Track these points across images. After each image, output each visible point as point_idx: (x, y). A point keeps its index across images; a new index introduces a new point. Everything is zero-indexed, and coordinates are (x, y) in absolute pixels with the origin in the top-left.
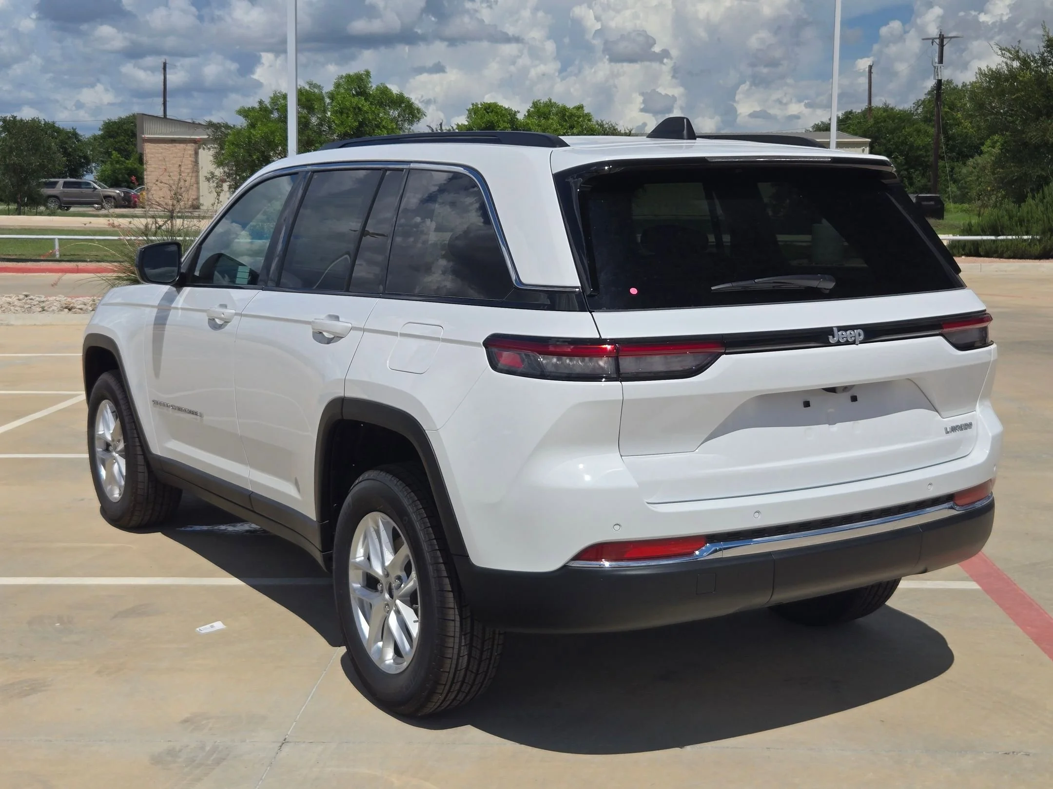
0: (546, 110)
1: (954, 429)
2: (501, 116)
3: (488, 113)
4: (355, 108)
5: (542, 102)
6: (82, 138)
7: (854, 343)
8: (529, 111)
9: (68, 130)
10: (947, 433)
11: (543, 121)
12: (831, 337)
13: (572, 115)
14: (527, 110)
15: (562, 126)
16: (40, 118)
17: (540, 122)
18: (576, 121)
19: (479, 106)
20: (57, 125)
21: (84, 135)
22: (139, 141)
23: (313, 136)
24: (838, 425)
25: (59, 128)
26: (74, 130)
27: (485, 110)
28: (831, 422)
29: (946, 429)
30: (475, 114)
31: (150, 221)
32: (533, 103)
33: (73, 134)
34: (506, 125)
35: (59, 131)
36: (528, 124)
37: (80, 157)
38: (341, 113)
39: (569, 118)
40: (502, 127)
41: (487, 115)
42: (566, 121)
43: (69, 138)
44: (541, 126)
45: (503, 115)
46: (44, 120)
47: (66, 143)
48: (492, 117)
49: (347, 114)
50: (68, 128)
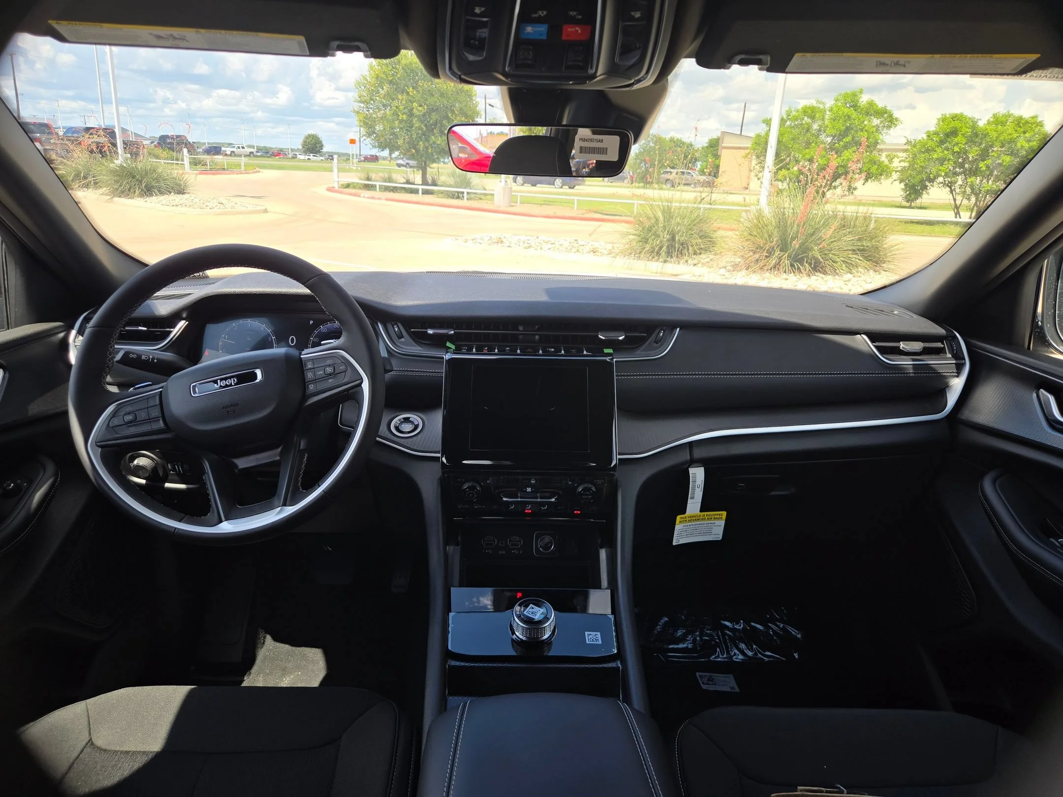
0: (1004, 119)
2: (965, 123)
3: (954, 121)
4: (845, 117)
5: (1001, 113)
6: (695, 148)
8: (988, 120)
11: (1000, 127)
13: (1027, 122)
14: (987, 120)
15: (1016, 131)
17: (997, 128)
18: (1029, 127)
19: (948, 116)
21: (697, 147)
22: (720, 148)
23: (813, 139)
26: (692, 143)
27: (952, 118)
30: (943, 121)
32: (994, 115)
34: (968, 130)
36: (986, 129)
38: (834, 120)
39: (1023, 124)
40: (964, 131)
41: (953, 122)
42: (1020, 127)
44: (997, 131)
45: (967, 122)
48: (957, 124)
50: (689, 142)
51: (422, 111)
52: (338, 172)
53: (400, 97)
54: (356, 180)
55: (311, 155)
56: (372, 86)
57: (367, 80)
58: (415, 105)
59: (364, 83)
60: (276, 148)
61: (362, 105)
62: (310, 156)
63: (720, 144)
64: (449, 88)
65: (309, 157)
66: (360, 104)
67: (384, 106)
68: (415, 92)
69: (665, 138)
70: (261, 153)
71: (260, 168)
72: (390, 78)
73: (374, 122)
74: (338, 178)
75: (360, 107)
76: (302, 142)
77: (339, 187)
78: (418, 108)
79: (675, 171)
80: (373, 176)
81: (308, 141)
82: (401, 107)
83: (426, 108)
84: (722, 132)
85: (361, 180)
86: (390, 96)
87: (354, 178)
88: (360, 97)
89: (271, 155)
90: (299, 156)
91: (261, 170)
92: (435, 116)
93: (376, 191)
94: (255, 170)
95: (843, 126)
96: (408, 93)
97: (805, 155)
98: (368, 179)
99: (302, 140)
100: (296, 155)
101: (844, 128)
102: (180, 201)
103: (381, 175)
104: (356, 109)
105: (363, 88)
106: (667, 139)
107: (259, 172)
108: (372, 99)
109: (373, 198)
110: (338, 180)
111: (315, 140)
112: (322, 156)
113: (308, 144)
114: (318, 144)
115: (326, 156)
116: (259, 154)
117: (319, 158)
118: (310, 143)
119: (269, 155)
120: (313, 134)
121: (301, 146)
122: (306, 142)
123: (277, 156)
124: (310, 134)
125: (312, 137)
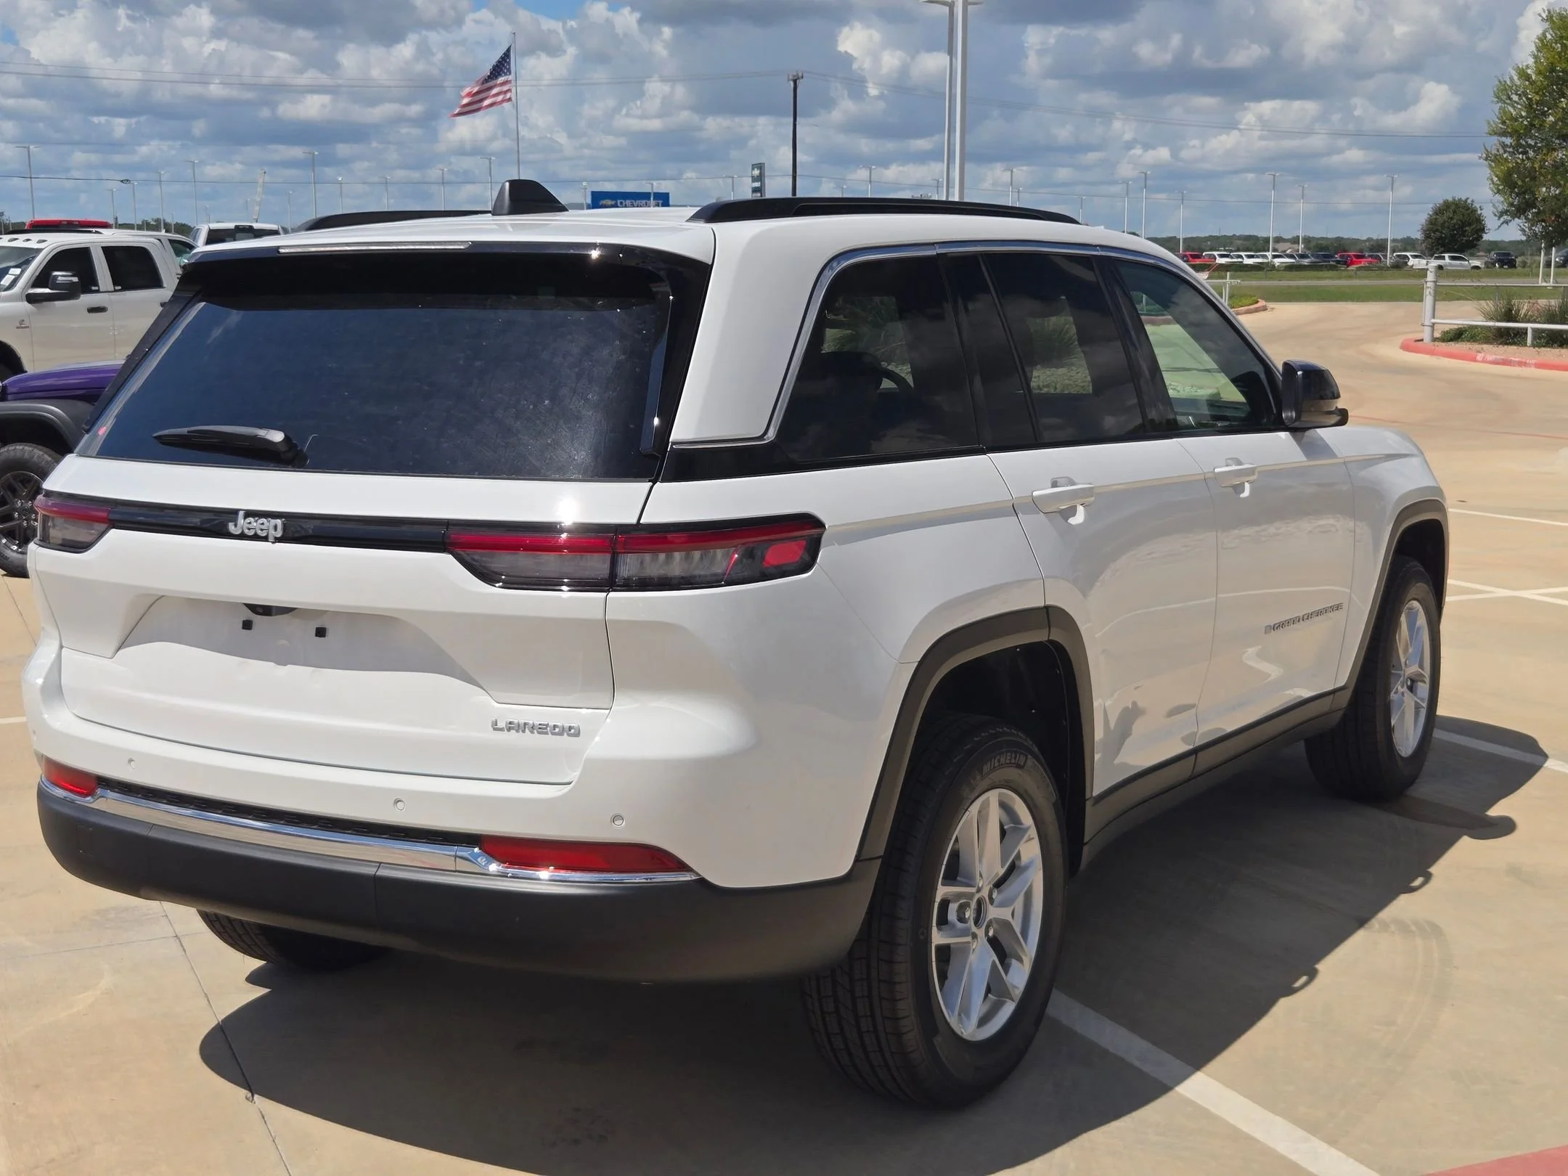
1: (511, 727)
7: (266, 538)
10: (496, 728)
12: (230, 524)
24: (289, 668)
29: (495, 722)
52: (1435, 300)
54: (1480, 322)
55: (1447, 255)
60: (1369, 240)
61: (1508, 141)
62: (1443, 258)
65: (1440, 262)
66: (1504, 139)
70: (1313, 259)
71: (1267, 300)
73: (1534, 179)
74: (1434, 317)
75: (1504, 146)
76: (1424, 222)
77: (1435, 340)
80: (1524, 307)
81: (1440, 220)
85: (1491, 319)
87: (1470, 314)
89: (1338, 262)
90: (1412, 262)
91: (1270, 305)
93: (1526, 345)
94: (1254, 306)
98: (1509, 315)
99: (1426, 217)
100: (1407, 257)
103: (1543, 302)
107: (1265, 309)
109: (1506, 362)
110: (1433, 321)
111: (1463, 215)
112: (1478, 257)
113: (1440, 228)
114: (1470, 224)
115: (1493, 255)
116: (1306, 262)
117: (1467, 262)
118: (1447, 224)
119: (1331, 263)
120: (1457, 199)
121: (1420, 233)
122: (1433, 221)
123: (1352, 263)
124: (1450, 199)
125: (1453, 207)
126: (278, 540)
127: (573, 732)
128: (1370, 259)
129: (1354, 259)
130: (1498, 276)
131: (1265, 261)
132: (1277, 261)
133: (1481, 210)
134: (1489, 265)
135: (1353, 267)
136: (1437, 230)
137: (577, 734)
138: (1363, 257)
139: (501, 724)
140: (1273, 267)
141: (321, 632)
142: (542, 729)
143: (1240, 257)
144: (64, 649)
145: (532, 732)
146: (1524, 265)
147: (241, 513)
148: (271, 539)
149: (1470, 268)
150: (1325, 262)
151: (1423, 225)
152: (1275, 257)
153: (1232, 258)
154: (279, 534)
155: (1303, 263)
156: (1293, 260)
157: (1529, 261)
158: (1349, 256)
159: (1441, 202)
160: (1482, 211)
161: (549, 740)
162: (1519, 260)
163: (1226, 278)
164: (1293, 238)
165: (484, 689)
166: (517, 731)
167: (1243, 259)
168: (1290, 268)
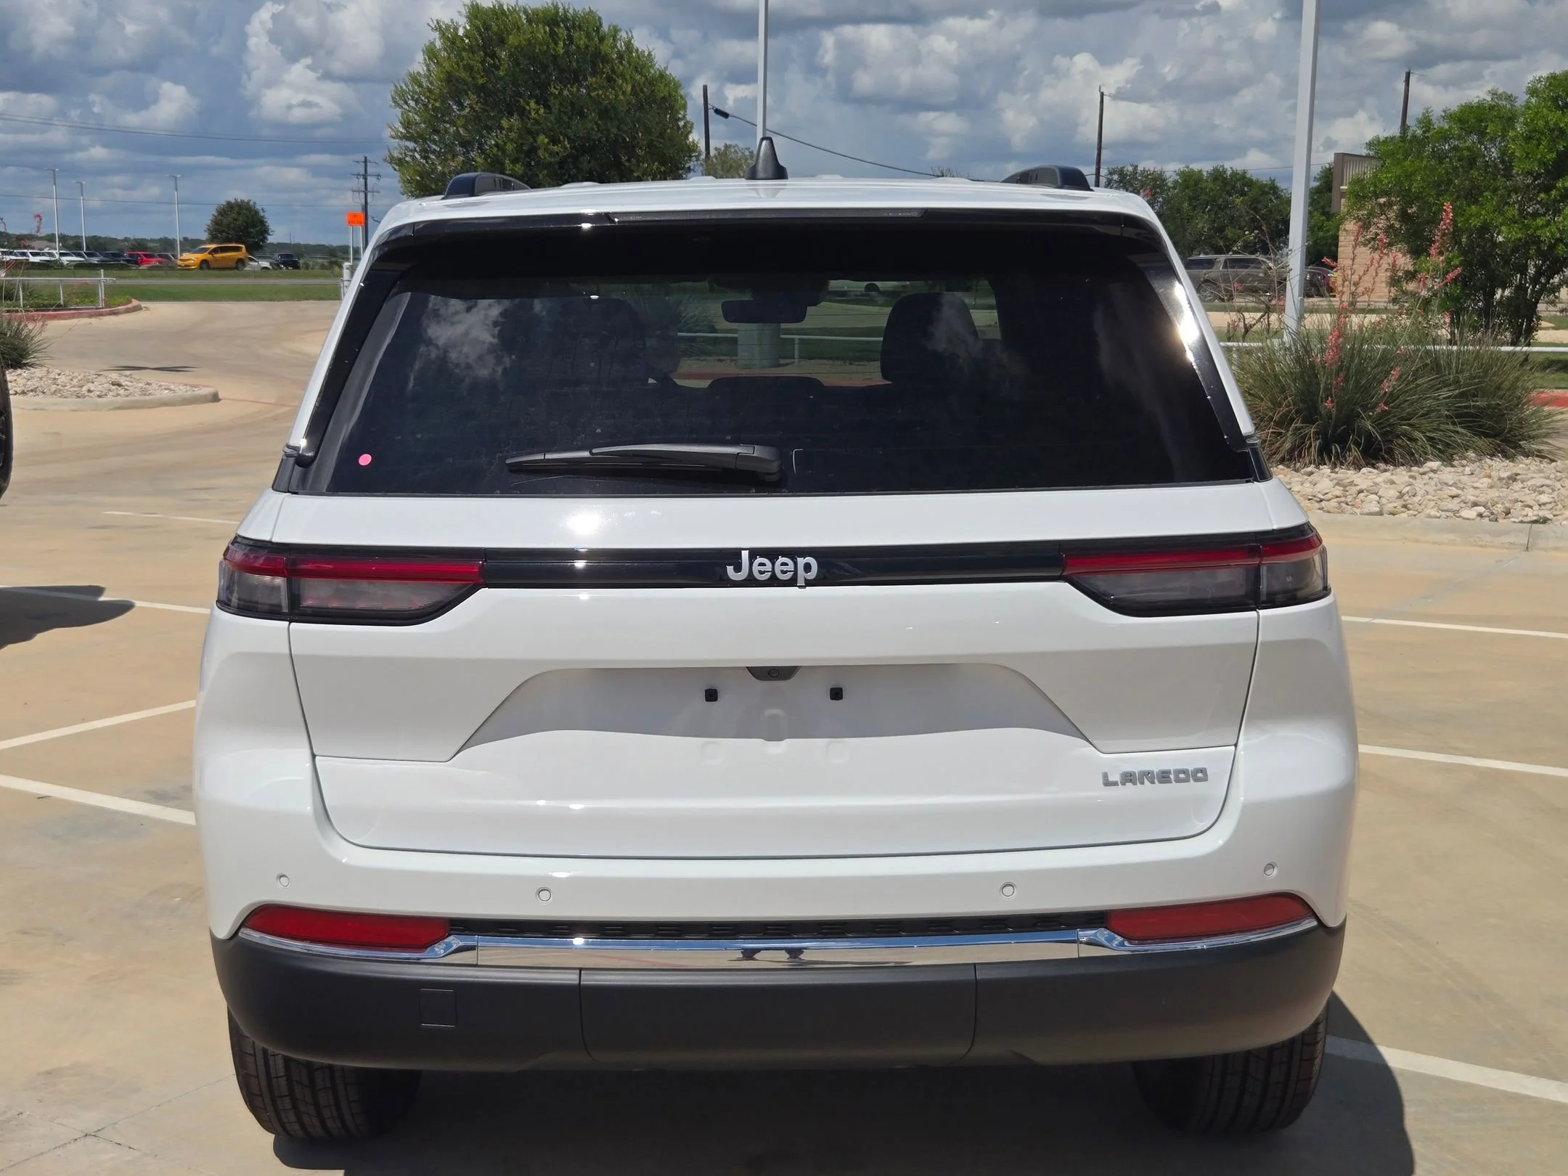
1: (1128, 778)
6: (1282, 194)
7: (792, 582)
9: (1265, 182)
10: (1107, 783)
12: (730, 569)
16: (1225, 167)
20: (1248, 176)
21: (1285, 189)
22: (1336, 196)
24: (787, 742)
25: (1251, 180)
26: (1273, 181)
28: (774, 735)
29: (1105, 776)
31: (1234, 316)
33: (1271, 188)
35: (1250, 183)
37: (1277, 221)
43: (1264, 193)
46: (1231, 168)
47: (1259, 202)
49: (1539, 140)
50: (1265, 180)
51: (558, 153)
53: (505, 123)
56: (435, 100)
57: (420, 86)
58: (542, 139)
59: (415, 92)
60: (126, 239)
61: (411, 145)
63: (1335, 184)
64: (622, 97)
66: (408, 143)
67: (464, 144)
68: (542, 111)
69: (1201, 171)
70: (101, 258)
71: (139, 299)
72: (480, 81)
75: (407, 148)
76: (209, 222)
78: (551, 147)
79: (1222, 258)
81: (225, 221)
82: (510, 147)
83: (568, 146)
84: (1337, 155)
86: (481, 123)
88: (406, 128)
89: (128, 261)
92: (589, 162)
94: (130, 306)
95: (1551, 151)
96: (523, 113)
97: (1468, 220)
99: (211, 217)
101: (1554, 155)
102: (29, 383)
104: (396, 154)
105: (412, 103)
106: (1205, 174)
107: (138, 308)
108: (436, 132)
111: (247, 217)
112: (264, 258)
113: (226, 229)
114: (254, 226)
115: (277, 257)
116: (95, 260)
117: (257, 263)
118: (232, 225)
119: (122, 262)
120: (239, 200)
121: (207, 234)
122: (219, 222)
123: (142, 262)
124: (233, 201)
125: (236, 209)
126: (809, 583)
127: (1199, 775)
128: (160, 259)
129: (145, 259)
130: (285, 276)
131: (53, 259)
132: (65, 260)
133: (264, 212)
134: (276, 266)
135: (144, 267)
136: (224, 231)
137: (1205, 779)
138: (152, 256)
139: (1115, 777)
140: (61, 266)
141: (836, 694)
142: (1164, 777)
143: (24, 254)
144: (317, 758)
145: (1153, 782)
146: (307, 267)
147: (745, 554)
148: (801, 582)
149: (260, 269)
150: (117, 261)
151: (209, 226)
152: (62, 255)
153: (16, 255)
154: (812, 575)
155: (93, 262)
156: (82, 259)
157: (311, 263)
158: (139, 255)
159: (225, 203)
160: (265, 214)
161: (1173, 789)
162: (301, 261)
163: (100, 276)
164: (48, 236)
165: (1087, 740)
166: (1135, 784)
167: (28, 256)
168: (79, 266)
